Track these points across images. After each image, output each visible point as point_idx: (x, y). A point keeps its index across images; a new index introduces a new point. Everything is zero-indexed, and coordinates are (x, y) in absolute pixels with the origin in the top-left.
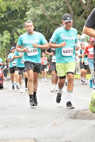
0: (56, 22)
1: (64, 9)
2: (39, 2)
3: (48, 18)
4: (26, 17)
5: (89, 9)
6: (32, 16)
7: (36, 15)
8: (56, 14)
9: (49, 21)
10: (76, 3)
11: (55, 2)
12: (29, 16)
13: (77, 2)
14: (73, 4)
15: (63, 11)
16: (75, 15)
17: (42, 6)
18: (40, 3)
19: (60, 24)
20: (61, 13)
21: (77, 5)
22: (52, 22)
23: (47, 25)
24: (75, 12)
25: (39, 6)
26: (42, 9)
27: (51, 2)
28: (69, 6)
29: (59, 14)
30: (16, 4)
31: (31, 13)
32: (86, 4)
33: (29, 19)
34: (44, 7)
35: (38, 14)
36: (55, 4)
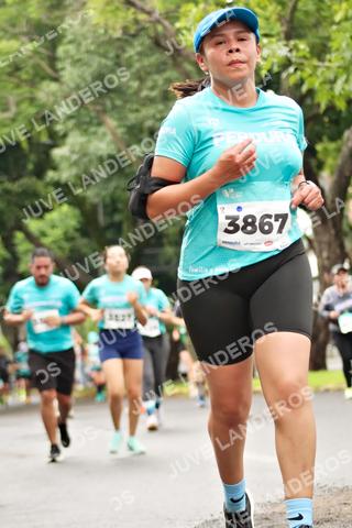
4: (55, 168)
6: (75, 163)
7: (91, 161)
12: (64, 165)
17: (111, 122)
18: (104, 111)
25: (100, 124)
26: (114, 134)
27: (144, 105)
30: (13, 120)
31: (73, 152)
33: (65, 174)
34: (119, 126)
35: (99, 154)
36: (161, 113)
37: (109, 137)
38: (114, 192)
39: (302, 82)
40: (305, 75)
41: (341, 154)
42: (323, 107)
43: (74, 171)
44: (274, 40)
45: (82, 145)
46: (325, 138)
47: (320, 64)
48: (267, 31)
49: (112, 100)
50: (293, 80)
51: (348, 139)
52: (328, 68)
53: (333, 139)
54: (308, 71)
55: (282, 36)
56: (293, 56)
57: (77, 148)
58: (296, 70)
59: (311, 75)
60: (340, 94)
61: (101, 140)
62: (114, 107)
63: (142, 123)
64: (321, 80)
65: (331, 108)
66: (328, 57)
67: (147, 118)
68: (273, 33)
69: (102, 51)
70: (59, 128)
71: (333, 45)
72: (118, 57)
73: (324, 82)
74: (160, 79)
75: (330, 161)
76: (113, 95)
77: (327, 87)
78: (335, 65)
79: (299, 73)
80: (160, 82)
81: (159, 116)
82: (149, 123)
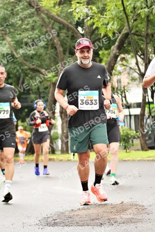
0: (33, 65)
1: (46, 44)
2: (3, 32)
3: (20, 60)
8: (34, 53)
9: (21, 64)
10: (66, 34)
11: (31, 33)
13: (68, 31)
14: (63, 35)
15: (46, 47)
16: (64, 54)
17: (9, 39)
18: (6, 34)
19: (40, 69)
20: (42, 51)
21: (68, 37)
22: (27, 66)
23: (18, 71)
24: (66, 49)
25: (3, 40)
26: (10, 44)
27: (24, 32)
28: (54, 38)
29: (39, 52)
32: (83, 35)
34: (12, 41)
35: (3, 52)
36: (30, 35)
37: (7, 46)
38: (9, 70)
39: (93, 24)
40: (95, 21)
41: (110, 56)
42: (102, 35)
44: (81, 5)
46: (103, 49)
47: (101, 16)
48: (79, 1)
49: (9, 29)
50: (89, 23)
51: (113, 50)
52: (105, 18)
53: (106, 49)
54: (96, 19)
55: (85, 3)
56: (90, 13)
58: (91, 18)
59: (97, 21)
60: (110, 30)
61: (4, 47)
62: (10, 32)
63: (22, 40)
64: (102, 23)
65: (106, 35)
66: (105, 13)
67: (25, 37)
68: (81, 2)
69: (5, 7)
71: (108, 8)
72: (12, 10)
73: (103, 24)
74: (31, 20)
75: (105, 59)
76: (9, 27)
77: (104, 26)
78: (108, 17)
79: (92, 20)
80: (31, 22)
81: (29, 37)
82: (25, 40)
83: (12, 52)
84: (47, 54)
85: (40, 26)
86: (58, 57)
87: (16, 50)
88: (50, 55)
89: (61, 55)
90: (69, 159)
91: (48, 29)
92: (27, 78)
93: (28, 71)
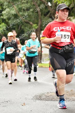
0: (27, 20)
1: (33, 10)
4: (2, 16)
5: (53, 11)
6: (7, 15)
7: (10, 15)
8: (27, 14)
11: (26, 4)
12: (4, 15)
15: (33, 12)
16: (42, 15)
18: (14, 4)
19: (30, 22)
20: (31, 13)
24: (42, 13)
26: (16, 10)
27: (23, 4)
29: (29, 14)
31: (7, 13)
32: (51, 6)
33: (5, 17)
34: (17, 8)
35: (12, 13)
36: (26, 6)
37: (15, 10)
39: (57, 2)
43: (7, 17)
45: (9, 11)
49: (16, 2)
50: (55, 2)
57: (8, 12)
61: (13, 11)
63: (22, 8)
67: (23, 7)
70: (4, 7)
81: (25, 6)
82: (23, 8)
83: (17, 13)
84: (33, 15)
85: (31, 2)
86: (38, 16)
87: (19, 12)
88: (35, 15)
89: (40, 16)
90: (42, 66)
91: (35, 3)
92: (23, 26)
93: (24, 23)
